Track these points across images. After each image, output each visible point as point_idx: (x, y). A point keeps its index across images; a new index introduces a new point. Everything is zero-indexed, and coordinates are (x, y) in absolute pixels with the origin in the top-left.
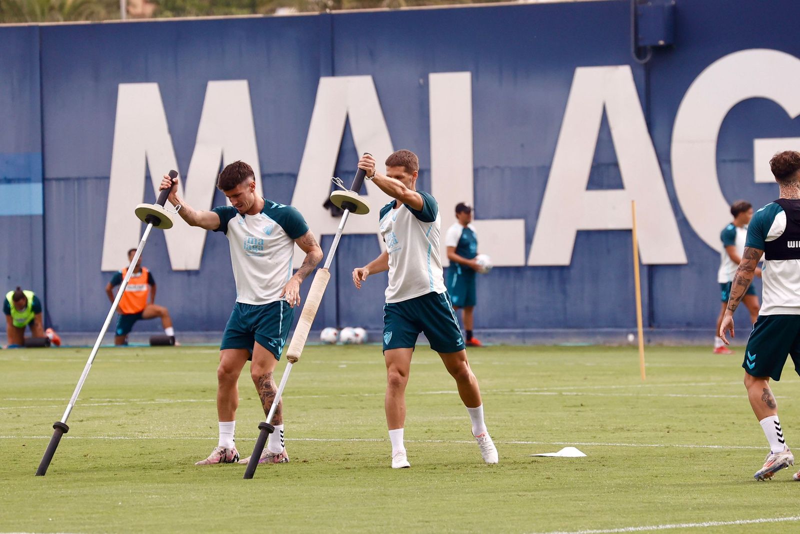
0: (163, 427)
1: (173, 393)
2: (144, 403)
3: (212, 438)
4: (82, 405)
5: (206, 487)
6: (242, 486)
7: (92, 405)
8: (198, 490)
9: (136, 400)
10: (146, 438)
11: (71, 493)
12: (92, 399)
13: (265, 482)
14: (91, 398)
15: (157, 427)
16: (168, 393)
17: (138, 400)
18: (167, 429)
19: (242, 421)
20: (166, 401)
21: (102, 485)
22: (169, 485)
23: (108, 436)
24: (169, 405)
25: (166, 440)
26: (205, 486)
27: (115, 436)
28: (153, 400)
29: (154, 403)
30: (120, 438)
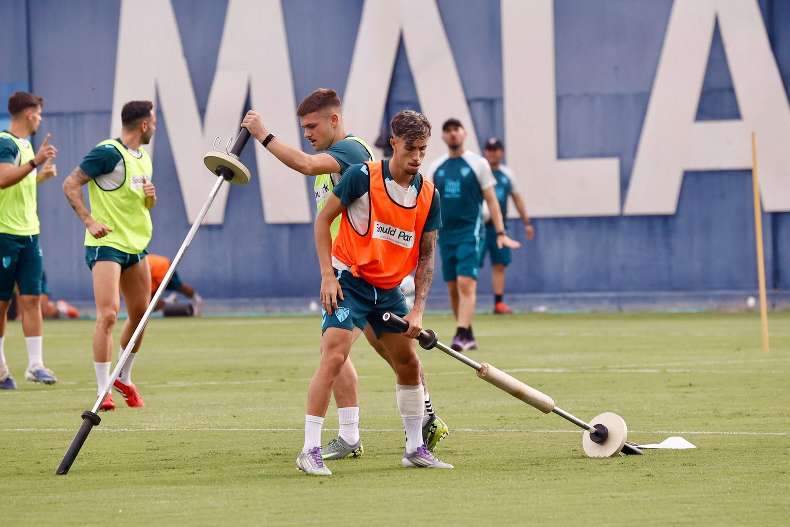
0: (176, 416)
1: (190, 375)
2: (154, 387)
3: (235, 429)
4: (78, 390)
5: (227, 490)
6: (272, 488)
7: (90, 389)
8: (218, 493)
9: (143, 383)
10: (154, 429)
11: (60, 499)
12: (90, 383)
13: (300, 482)
14: (89, 381)
15: (169, 416)
16: (183, 375)
17: (146, 383)
18: (180, 419)
19: (273, 408)
20: (181, 384)
21: (99, 489)
22: (182, 487)
23: (109, 427)
24: (183, 389)
25: (179, 432)
26: (226, 488)
27: (117, 428)
28: (165, 383)
29: (164, 386)
30: (123, 430)
